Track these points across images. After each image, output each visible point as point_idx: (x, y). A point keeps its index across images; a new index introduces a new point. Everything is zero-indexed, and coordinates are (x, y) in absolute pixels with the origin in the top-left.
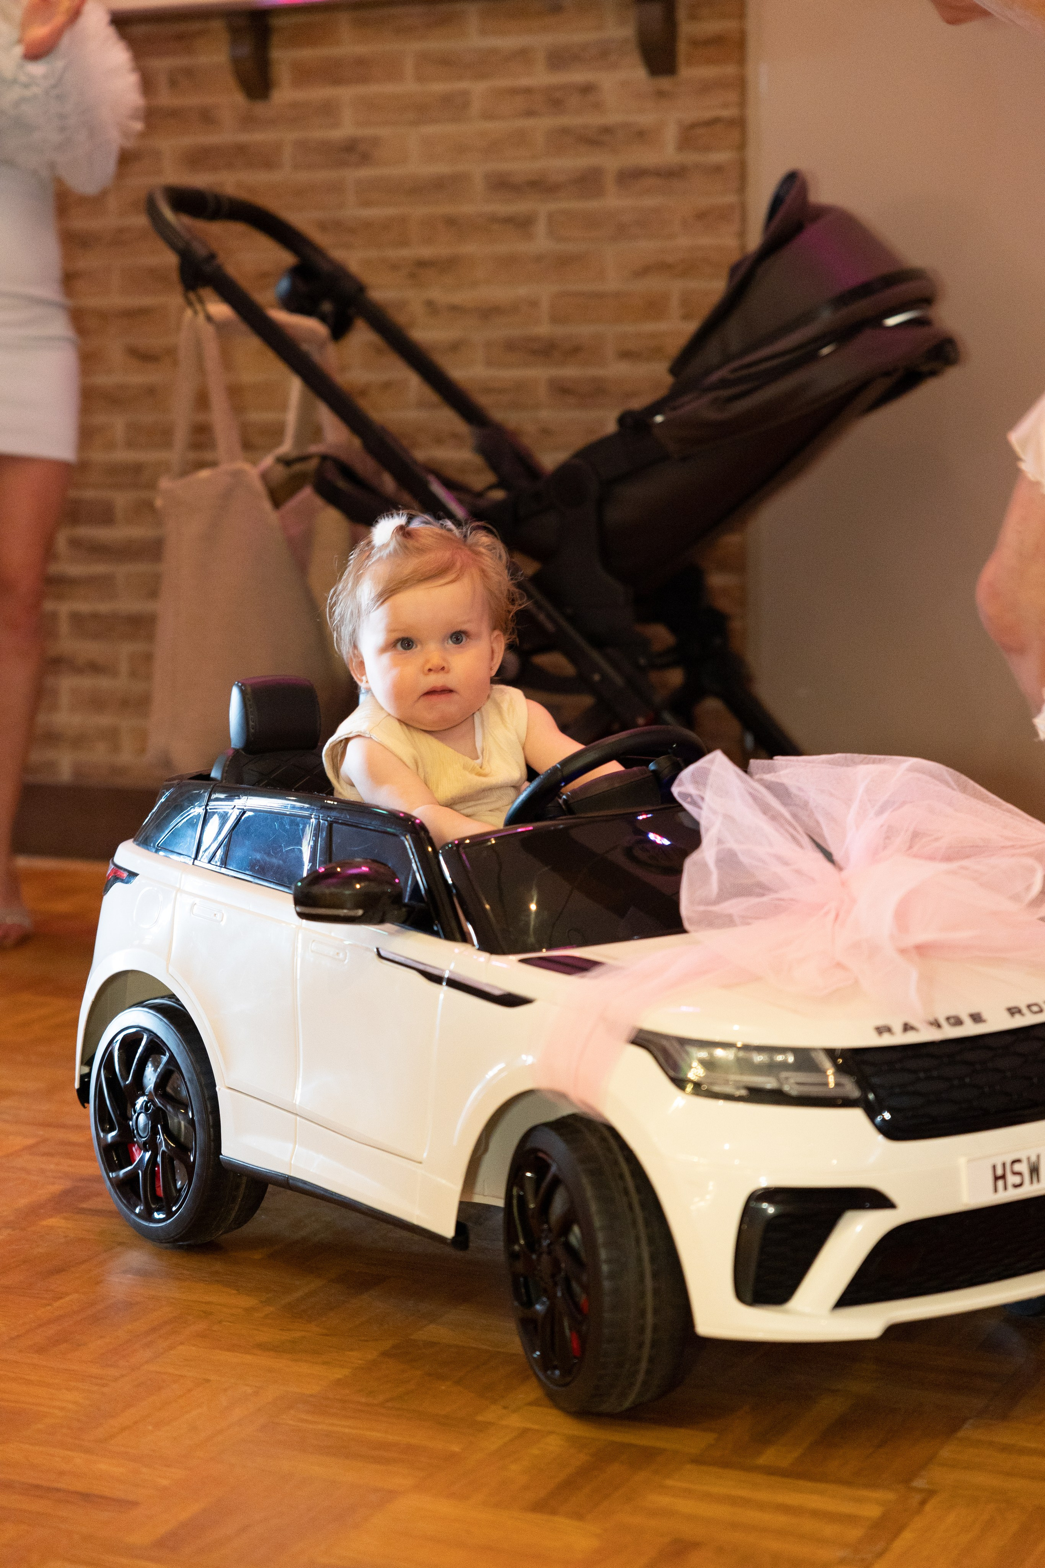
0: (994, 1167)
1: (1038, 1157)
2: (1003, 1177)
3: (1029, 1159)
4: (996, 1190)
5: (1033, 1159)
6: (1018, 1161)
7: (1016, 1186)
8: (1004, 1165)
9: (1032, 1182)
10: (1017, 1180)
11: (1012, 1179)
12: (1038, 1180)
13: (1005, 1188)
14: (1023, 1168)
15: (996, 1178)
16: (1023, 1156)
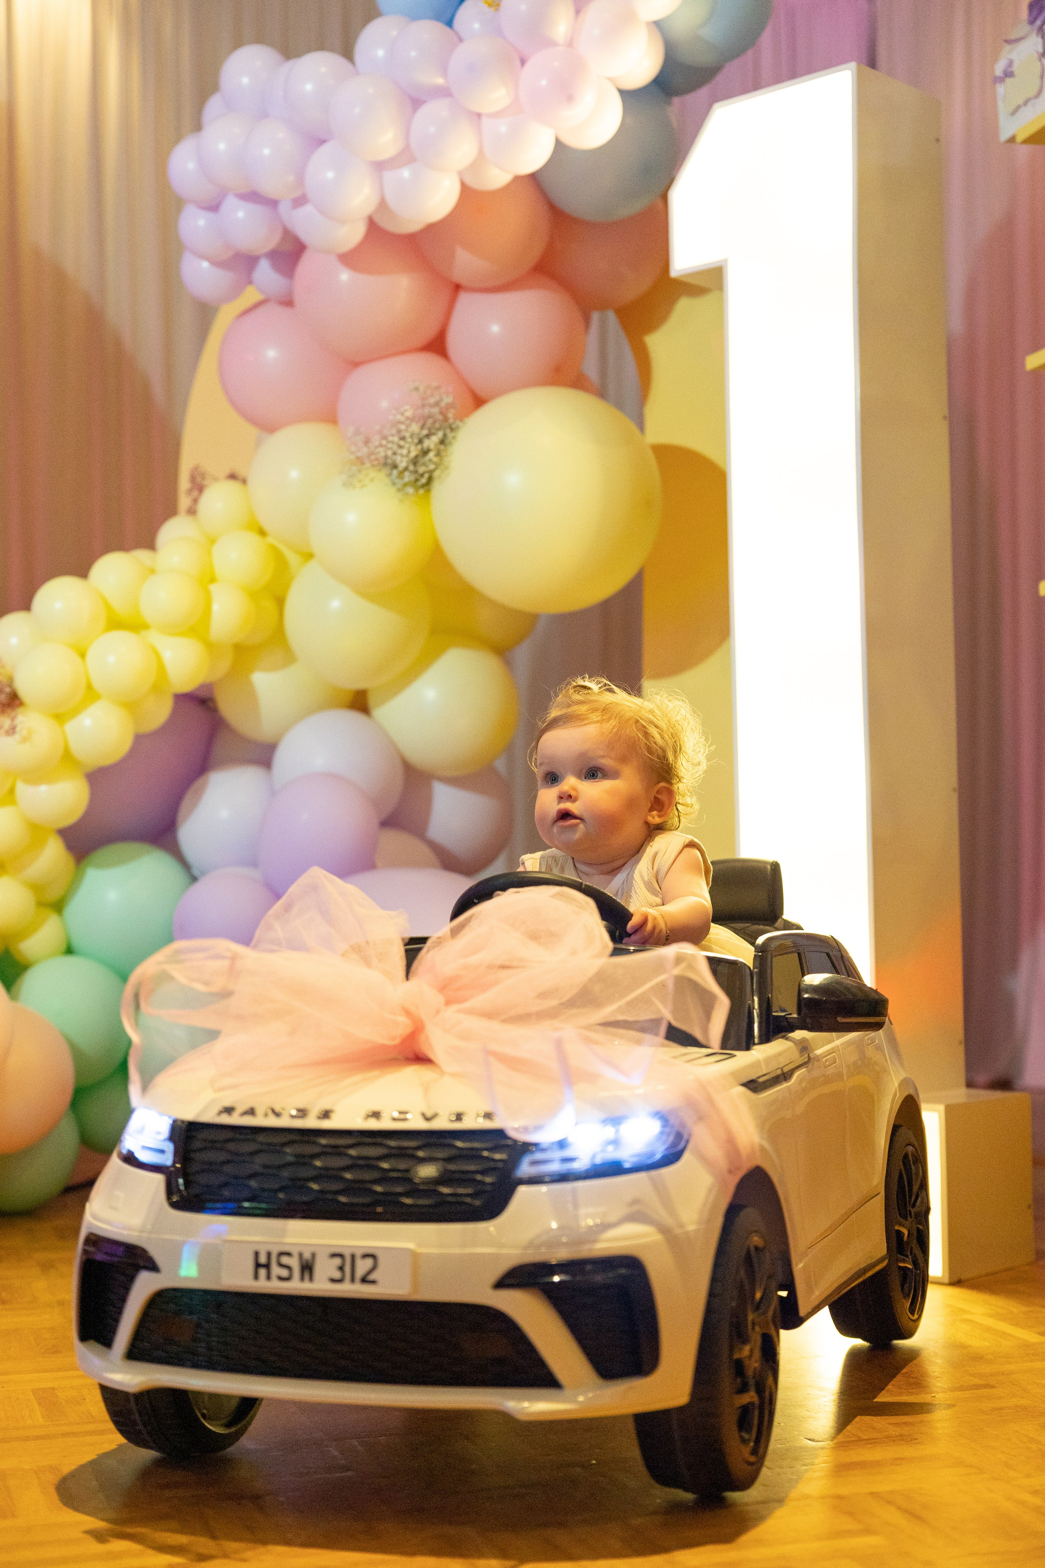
0: (257, 1254)
1: (314, 1255)
2: (267, 1266)
3: (301, 1255)
4: (256, 1277)
5: (307, 1255)
6: (288, 1254)
7: (281, 1278)
8: (269, 1255)
9: (302, 1279)
10: (284, 1273)
11: (276, 1270)
12: (311, 1279)
13: (269, 1277)
14: (294, 1263)
15: (258, 1265)
16: (295, 1251)
